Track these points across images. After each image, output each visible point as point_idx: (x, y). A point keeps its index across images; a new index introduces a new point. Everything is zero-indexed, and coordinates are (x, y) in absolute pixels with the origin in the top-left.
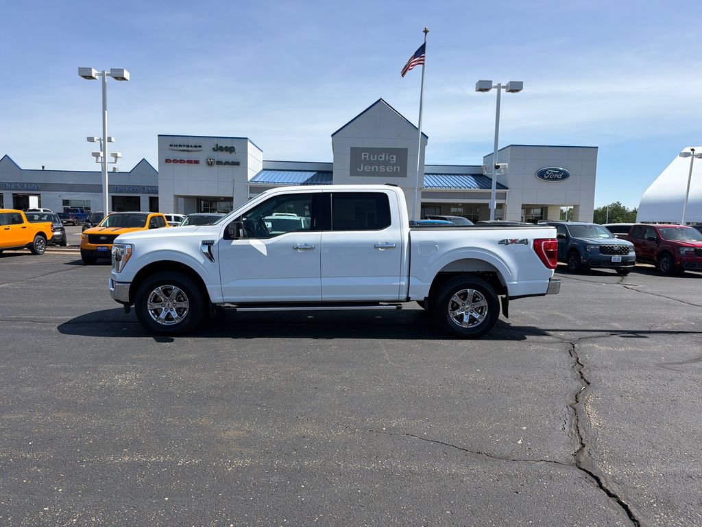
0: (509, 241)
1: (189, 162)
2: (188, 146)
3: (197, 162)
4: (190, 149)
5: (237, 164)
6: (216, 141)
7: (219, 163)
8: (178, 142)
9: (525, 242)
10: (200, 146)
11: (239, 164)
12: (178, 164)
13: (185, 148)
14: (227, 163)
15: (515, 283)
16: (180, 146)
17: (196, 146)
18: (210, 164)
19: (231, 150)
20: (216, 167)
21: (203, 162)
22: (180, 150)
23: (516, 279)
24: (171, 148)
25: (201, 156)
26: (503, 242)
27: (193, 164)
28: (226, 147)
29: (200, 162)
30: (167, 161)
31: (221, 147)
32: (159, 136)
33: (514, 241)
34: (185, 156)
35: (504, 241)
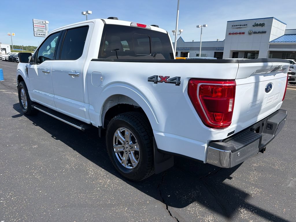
0: (159, 79)
1: (240, 33)
2: (240, 25)
3: (243, 33)
4: (241, 27)
5: (265, 32)
6: (255, 21)
7: (255, 33)
8: (236, 24)
9: (177, 81)
10: (246, 25)
11: (266, 33)
12: (235, 35)
13: (239, 27)
14: (259, 32)
15: (162, 134)
16: (237, 26)
17: (244, 25)
18: (250, 34)
19: (262, 25)
20: (253, 35)
21: (247, 33)
22: (237, 28)
23: (163, 130)
24: (233, 27)
25: (246, 30)
26: (153, 79)
27: (242, 35)
28: (260, 24)
29: (245, 33)
30: (230, 34)
31: (258, 24)
32: (228, 22)
33: (164, 79)
34: (238, 31)
35: (153, 77)
